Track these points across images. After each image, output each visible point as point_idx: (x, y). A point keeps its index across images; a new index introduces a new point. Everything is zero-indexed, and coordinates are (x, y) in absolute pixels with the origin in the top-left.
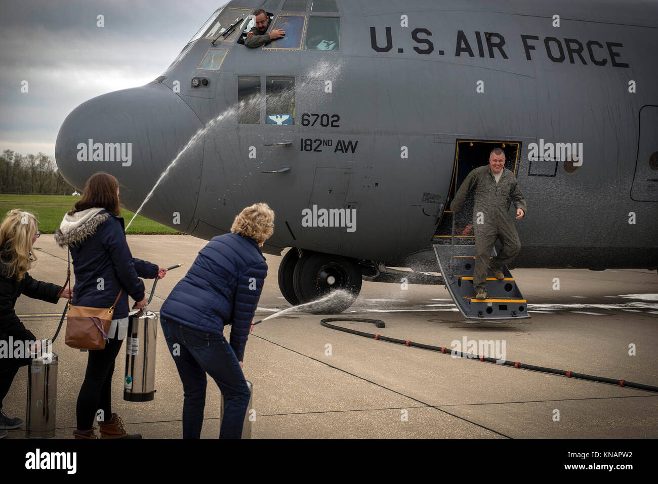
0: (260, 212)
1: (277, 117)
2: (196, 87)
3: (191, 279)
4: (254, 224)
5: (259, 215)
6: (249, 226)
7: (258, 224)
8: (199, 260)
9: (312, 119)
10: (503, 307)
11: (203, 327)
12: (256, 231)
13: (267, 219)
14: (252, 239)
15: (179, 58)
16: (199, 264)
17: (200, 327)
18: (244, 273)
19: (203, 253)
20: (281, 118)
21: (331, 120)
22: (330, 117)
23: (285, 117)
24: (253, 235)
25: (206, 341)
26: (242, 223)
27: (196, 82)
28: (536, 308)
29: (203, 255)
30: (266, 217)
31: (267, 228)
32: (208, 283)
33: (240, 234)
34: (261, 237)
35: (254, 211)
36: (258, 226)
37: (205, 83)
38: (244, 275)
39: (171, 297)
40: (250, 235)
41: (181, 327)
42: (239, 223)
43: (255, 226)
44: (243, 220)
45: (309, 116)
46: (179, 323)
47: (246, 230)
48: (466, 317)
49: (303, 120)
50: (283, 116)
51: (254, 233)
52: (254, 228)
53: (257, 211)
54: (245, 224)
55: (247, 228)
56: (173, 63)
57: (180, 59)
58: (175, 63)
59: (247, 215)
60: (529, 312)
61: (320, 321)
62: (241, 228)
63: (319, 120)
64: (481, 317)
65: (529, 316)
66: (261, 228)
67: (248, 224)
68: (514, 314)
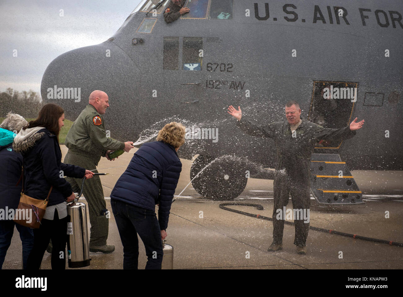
0: (176, 127)
1: (190, 65)
2: (135, 44)
3: (130, 172)
4: (172, 135)
5: (175, 129)
6: (168, 136)
7: (175, 135)
8: (135, 159)
9: (214, 67)
10: (345, 196)
11: (142, 205)
12: (173, 140)
13: (181, 132)
14: (171, 145)
15: (123, 25)
16: (135, 162)
17: (140, 205)
18: (168, 169)
19: (138, 154)
20: (193, 65)
21: (227, 67)
22: (226, 65)
23: (196, 65)
24: (171, 143)
25: (144, 215)
26: (163, 134)
27: (135, 41)
28: (368, 197)
29: (138, 156)
30: (180, 130)
31: (181, 138)
32: (144, 175)
33: (162, 141)
34: (177, 144)
35: (172, 126)
36: (175, 136)
37: (141, 42)
38: (167, 170)
39: (117, 186)
40: (169, 142)
41: (127, 205)
42: (161, 134)
43: (173, 136)
44: (164, 132)
45: (212, 64)
46: (125, 203)
47: (167, 139)
48: (320, 203)
49: (208, 67)
50: (194, 64)
51: (172, 141)
52: (172, 138)
53: (174, 126)
54: (166, 135)
55: (167, 137)
56: (120, 28)
57: (125, 25)
58: (121, 28)
59: (167, 129)
60: (364, 201)
61: (218, 205)
62: (163, 137)
63: (219, 67)
64: (331, 203)
65: (363, 202)
66: (176, 138)
67: (168, 135)
68: (353, 200)
